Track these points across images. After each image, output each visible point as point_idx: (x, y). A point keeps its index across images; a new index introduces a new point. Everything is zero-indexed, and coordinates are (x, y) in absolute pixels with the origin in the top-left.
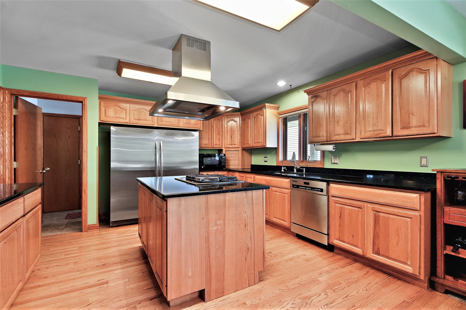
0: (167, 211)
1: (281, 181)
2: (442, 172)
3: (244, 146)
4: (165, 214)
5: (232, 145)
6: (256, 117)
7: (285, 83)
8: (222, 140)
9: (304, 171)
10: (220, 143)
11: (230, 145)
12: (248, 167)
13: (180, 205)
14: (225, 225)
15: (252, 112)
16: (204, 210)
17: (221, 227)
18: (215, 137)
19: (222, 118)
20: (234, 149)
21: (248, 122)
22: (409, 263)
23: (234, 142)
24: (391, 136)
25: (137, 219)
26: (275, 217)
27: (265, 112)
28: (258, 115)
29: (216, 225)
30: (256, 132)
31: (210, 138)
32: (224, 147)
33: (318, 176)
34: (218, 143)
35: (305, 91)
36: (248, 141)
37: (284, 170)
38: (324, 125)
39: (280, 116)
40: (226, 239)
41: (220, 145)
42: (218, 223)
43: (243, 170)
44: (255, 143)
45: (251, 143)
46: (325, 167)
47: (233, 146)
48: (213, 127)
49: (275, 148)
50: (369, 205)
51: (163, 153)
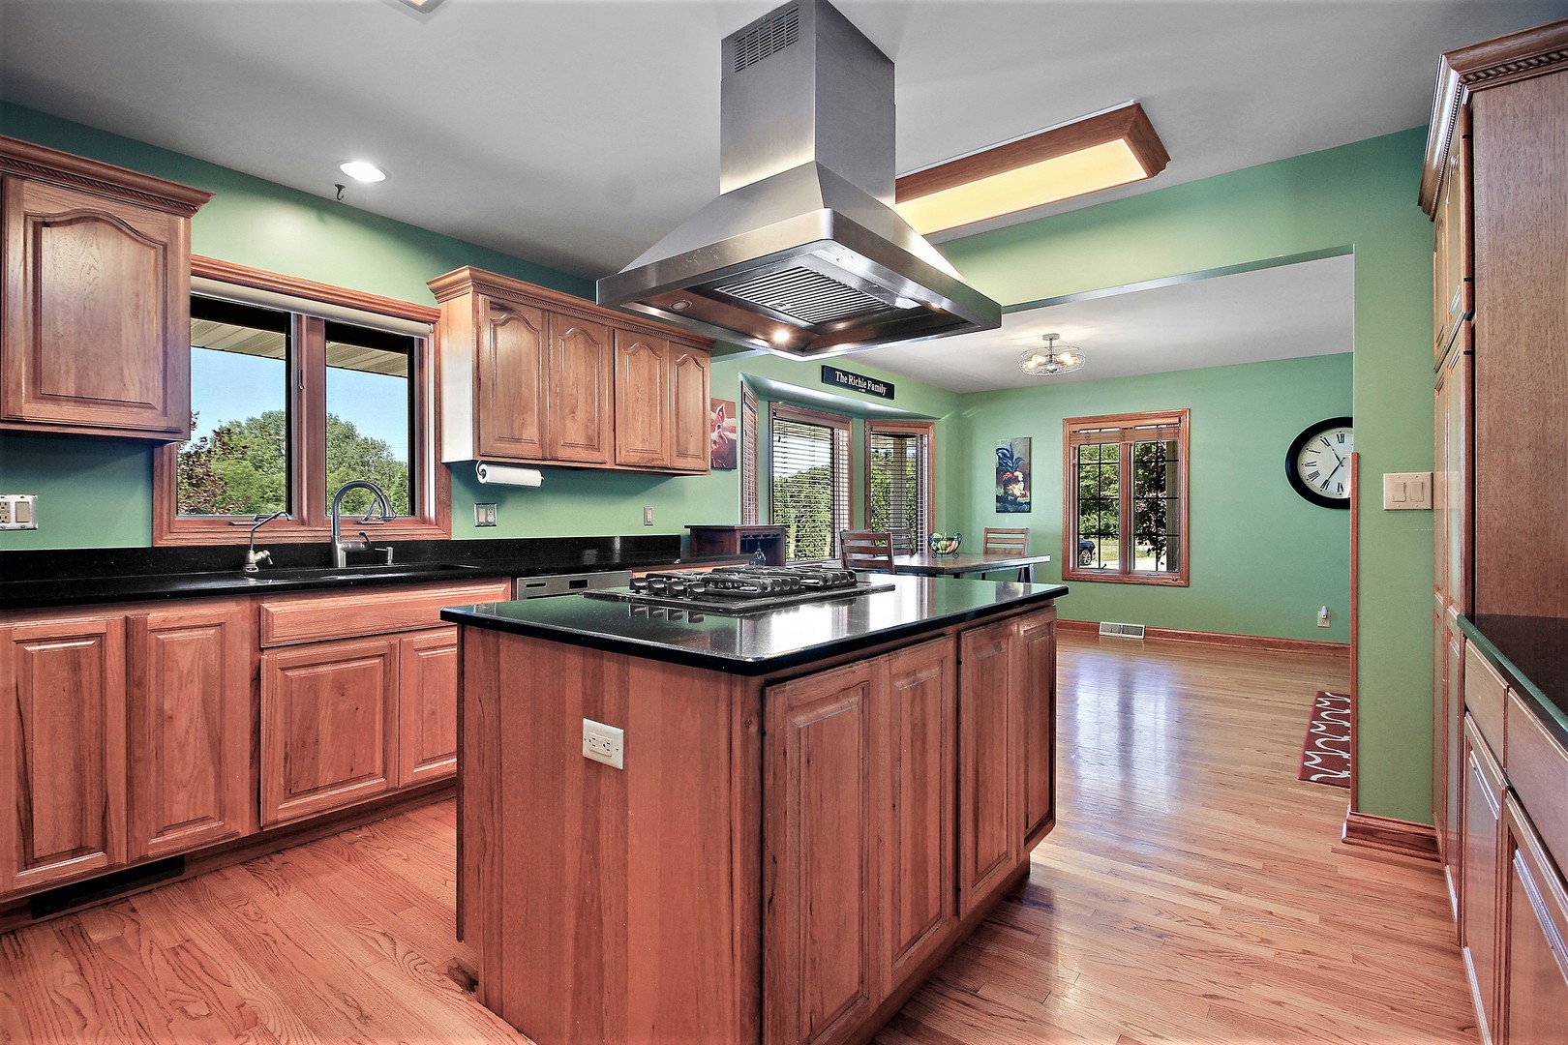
7: (381, 177)
9: (390, 557)
46: (455, 537)
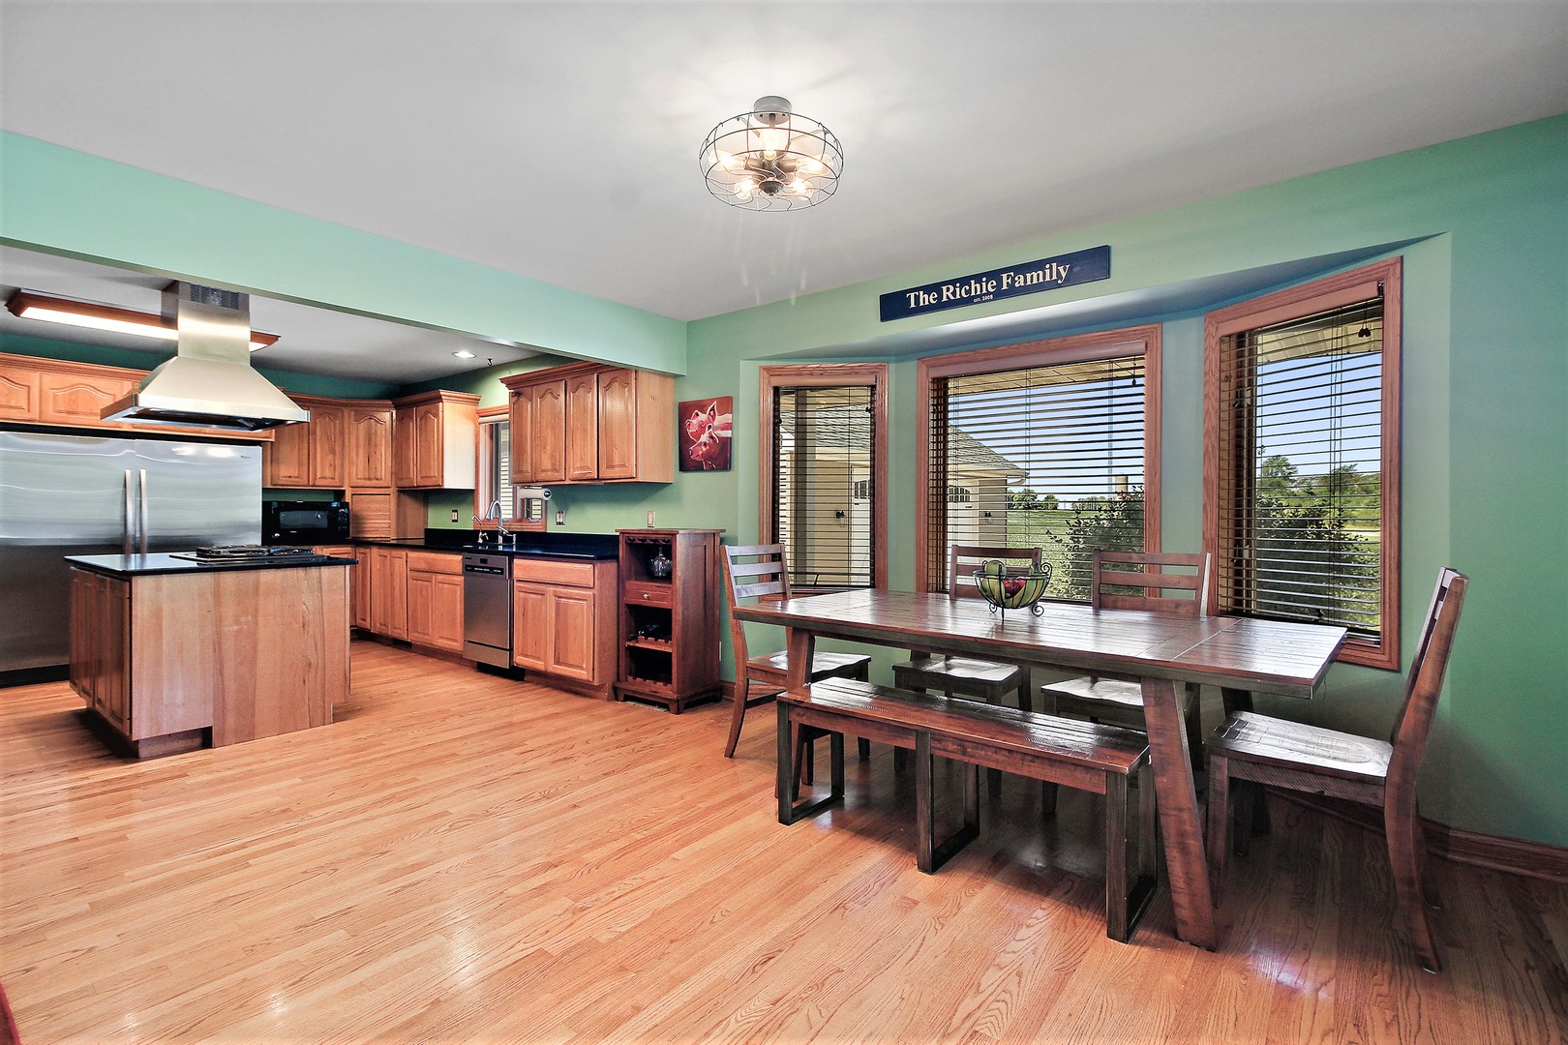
0: (130, 598)
1: (434, 559)
2: (623, 533)
3: (400, 484)
4: (128, 603)
5: (370, 479)
6: (424, 417)
8: (342, 465)
9: (514, 539)
10: (337, 474)
11: (365, 479)
12: (416, 534)
13: (158, 589)
14: (256, 624)
15: (417, 404)
16: (210, 598)
17: (249, 626)
18: (322, 459)
19: (342, 412)
20: (376, 491)
21: (409, 427)
22: (584, 667)
23: (376, 472)
24: (595, 479)
25: (67, 667)
26: (442, 638)
27: (441, 409)
28: (427, 412)
29: (237, 622)
30: (423, 453)
31: (306, 461)
32: (350, 481)
33: (536, 548)
34: (328, 474)
35: (503, 381)
36: (408, 472)
37: (484, 538)
38: (529, 452)
39: (482, 419)
40: (260, 647)
41: (337, 480)
42: (243, 619)
43: (400, 542)
44: (422, 477)
45: (415, 479)
46: (548, 531)
47: (374, 483)
48: (315, 432)
49: (471, 491)
50: (552, 589)
51: (149, 501)
